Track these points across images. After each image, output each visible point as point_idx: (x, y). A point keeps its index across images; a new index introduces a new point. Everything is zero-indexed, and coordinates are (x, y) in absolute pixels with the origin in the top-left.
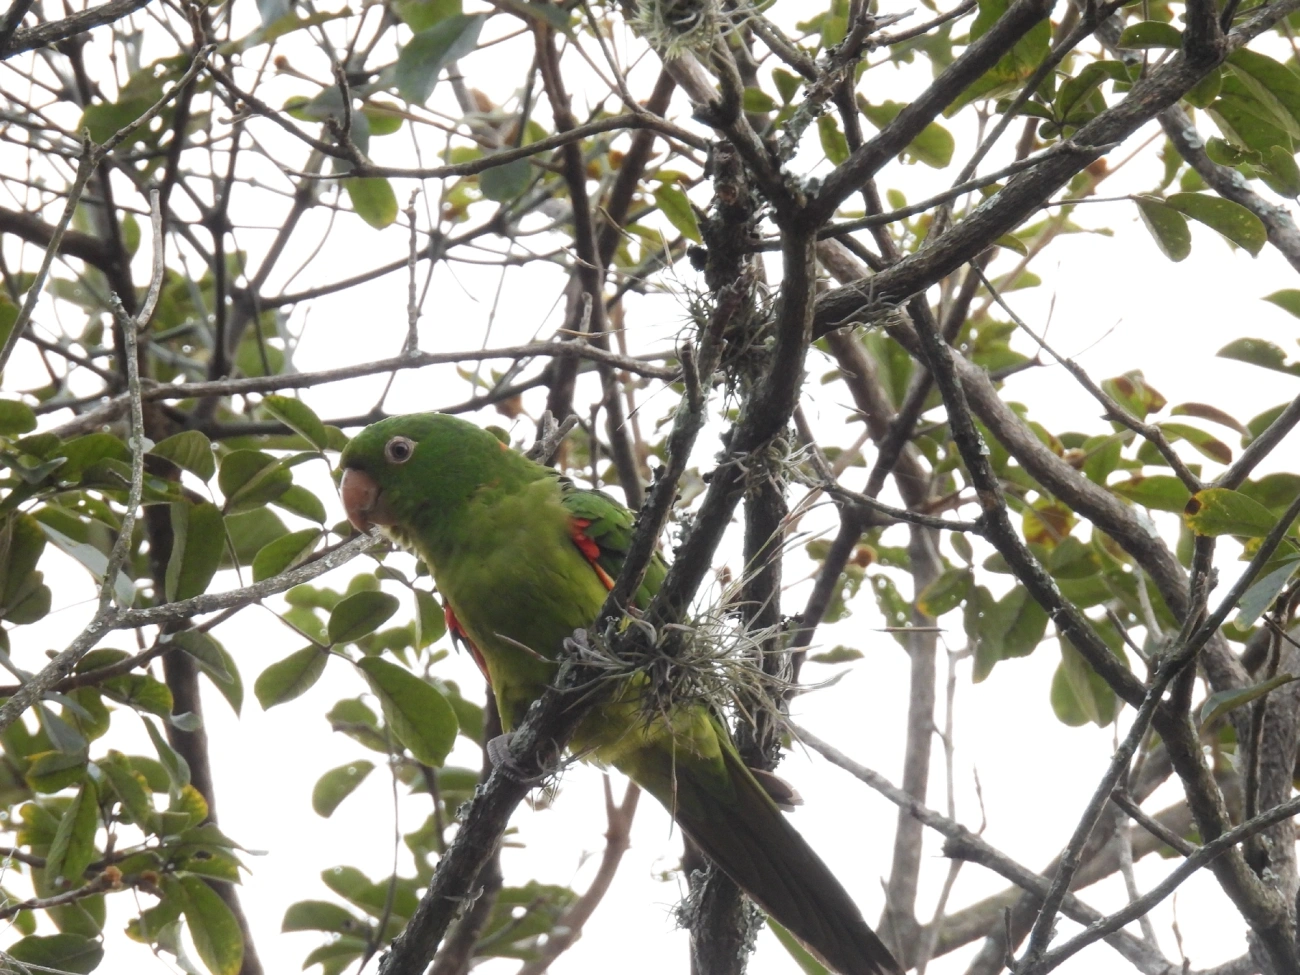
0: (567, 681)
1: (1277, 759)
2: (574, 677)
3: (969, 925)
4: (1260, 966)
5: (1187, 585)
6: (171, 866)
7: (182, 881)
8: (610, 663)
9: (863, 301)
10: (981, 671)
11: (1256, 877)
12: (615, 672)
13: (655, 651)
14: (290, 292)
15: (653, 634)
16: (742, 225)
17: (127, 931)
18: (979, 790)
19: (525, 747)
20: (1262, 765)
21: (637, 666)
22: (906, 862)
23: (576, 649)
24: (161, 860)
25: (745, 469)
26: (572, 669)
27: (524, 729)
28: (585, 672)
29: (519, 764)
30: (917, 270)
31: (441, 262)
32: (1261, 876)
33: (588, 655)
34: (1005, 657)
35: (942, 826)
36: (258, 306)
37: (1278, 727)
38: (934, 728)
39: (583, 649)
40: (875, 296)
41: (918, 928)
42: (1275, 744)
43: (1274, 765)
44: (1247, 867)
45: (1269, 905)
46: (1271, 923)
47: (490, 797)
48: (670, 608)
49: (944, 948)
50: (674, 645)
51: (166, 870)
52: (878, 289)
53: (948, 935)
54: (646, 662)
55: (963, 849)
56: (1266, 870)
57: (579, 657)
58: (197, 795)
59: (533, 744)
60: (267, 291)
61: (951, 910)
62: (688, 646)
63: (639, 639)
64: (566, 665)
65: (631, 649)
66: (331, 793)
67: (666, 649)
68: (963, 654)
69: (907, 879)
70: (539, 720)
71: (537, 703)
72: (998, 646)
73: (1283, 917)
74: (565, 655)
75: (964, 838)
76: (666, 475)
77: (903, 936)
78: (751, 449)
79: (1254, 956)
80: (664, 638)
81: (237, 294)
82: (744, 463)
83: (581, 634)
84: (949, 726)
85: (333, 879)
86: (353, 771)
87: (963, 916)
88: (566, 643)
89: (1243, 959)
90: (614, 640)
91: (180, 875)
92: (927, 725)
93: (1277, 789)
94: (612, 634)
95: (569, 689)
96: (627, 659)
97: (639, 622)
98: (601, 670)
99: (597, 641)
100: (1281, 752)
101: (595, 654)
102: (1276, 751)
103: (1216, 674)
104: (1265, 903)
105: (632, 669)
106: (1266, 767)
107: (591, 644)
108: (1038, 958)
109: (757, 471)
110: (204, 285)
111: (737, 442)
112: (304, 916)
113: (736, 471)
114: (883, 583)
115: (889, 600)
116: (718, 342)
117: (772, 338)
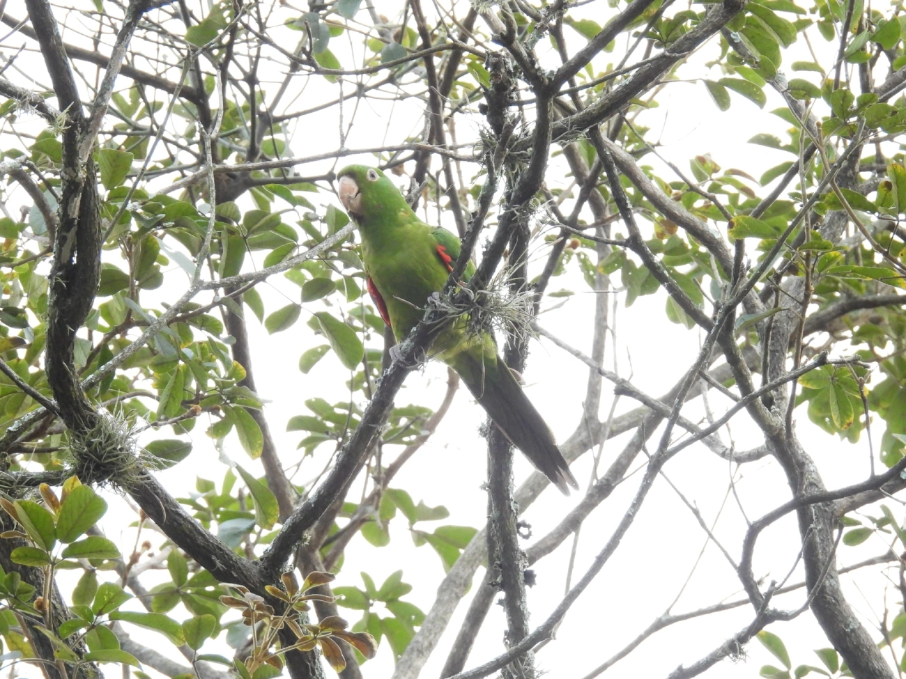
0: (429, 318)
1: (779, 348)
2: (432, 316)
3: (625, 423)
4: (771, 450)
5: (733, 261)
6: (228, 401)
7: (234, 409)
8: (451, 309)
9: (565, 129)
10: (630, 300)
11: (767, 411)
12: (453, 314)
13: (473, 303)
14: (287, 113)
15: (472, 295)
16: (505, 93)
17: (207, 433)
18: (629, 357)
19: (409, 351)
20: (771, 351)
21: (464, 311)
22: (594, 392)
23: (433, 303)
24: (224, 397)
25: (518, 214)
26: (431, 313)
27: (408, 341)
28: (438, 314)
29: (407, 359)
30: (592, 114)
31: (362, 98)
32: (770, 410)
33: (439, 305)
34: (642, 293)
35: (613, 378)
36: (272, 120)
37: (779, 332)
38: (607, 327)
39: (437, 303)
40: (571, 128)
41: (600, 424)
42: (778, 341)
43: (777, 351)
44: (763, 407)
45: (774, 424)
46: (776, 433)
47: (391, 375)
48: (481, 282)
49: (613, 434)
50: (483, 301)
51: (226, 403)
53: (615, 428)
54: (469, 309)
55: (623, 389)
56: (773, 407)
57: (436, 306)
58: (241, 367)
59: (413, 350)
60: (277, 113)
61: (616, 415)
62: (490, 301)
63: (465, 298)
64: (428, 310)
65: (460, 303)
66: (308, 362)
67: (478, 302)
68: (621, 289)
69: (594, 400)
70: (415, 337)
71: (414, 329)
72: (638, 289)
73: (781, 430)
74: (428, 305)
75: (624, 385)
76: (478, 216)
77: (592, 428)
78: (520, 204)
79: (767, 446)
80: (477, 297)
81: (261, 115)
82: (517, 210)
83: (436, 295)
84: (614, 326)
85: (310, 405)
86: (320, 350)
87: (622, 418)
88: (429, 299)
89: (762, 447)
90: (453, 298)
91: (232, 405)
92: (604, 324)
93: (779, 363)
94: (451, 295)
95: (429, 322)
96: (459, 307)
97: (466, 290)
98: (446, 313)
99: (444, 299)
100: (781, 345)
101: (443, 305)
102: (778, 344)
103: (749, 306)
104: (772, 424)
105: (462, 312)
106: (773, 352)
107: (441, 299)
108: (663, 453)
109: (524, 214)
110: (245, 109)
111: (513, 200)
112: (298, 423)
113: (513, 214)
114: (582, 257)
115: (585, 264)
116: (504, 150)
117: (531, 149)
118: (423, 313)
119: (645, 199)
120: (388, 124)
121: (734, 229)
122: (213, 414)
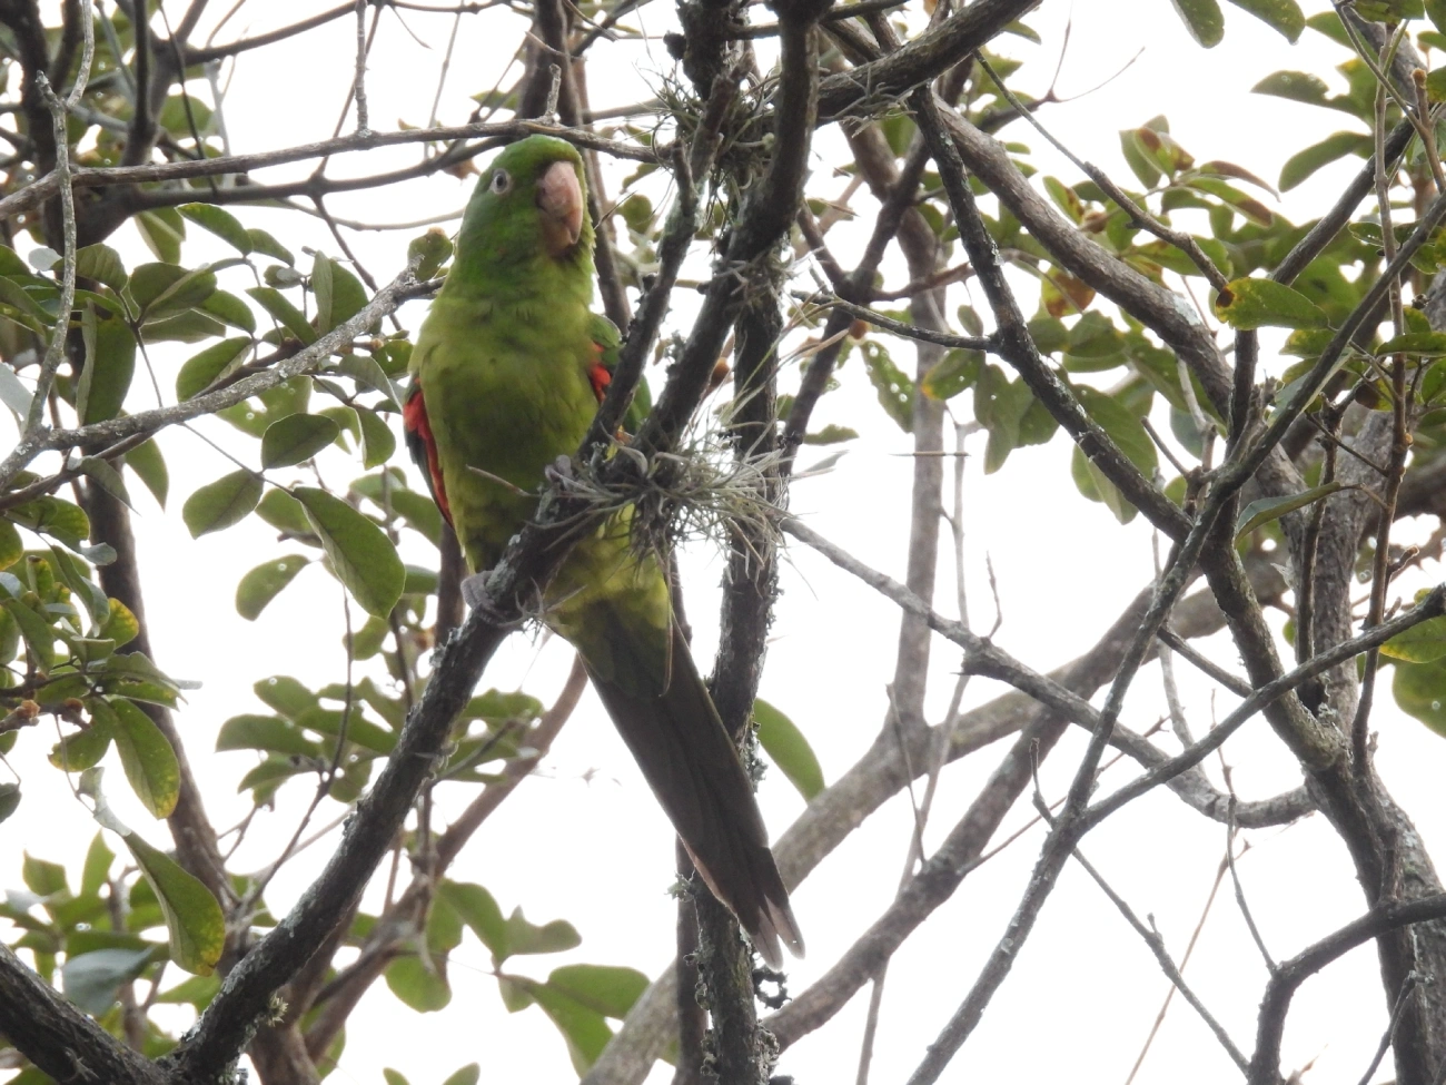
0: (548, 514)
1: (1333, 571)
2: (556, 509)
3: (984, 727)
4: (1318, 801)
5: (1230, 376)
6: (99, 689)
7: (112, 705)
8: (596, 495)
9: (860, 93)
10: (995, 458)
11: (1310, 715)
12: (601, 505)
13: (646, 483)
14: (217, 43)
15: (643, 462)
16: (724, 10)
17: (51, 758)
18: (993, 582)
19: (503, 586)
20: (1317, 578)
21: (626, 498)
22: (912, 660)
23: (558, 480)
24: (89, 681)
25: (744, 280)
26: (554, 502)
27: (501, 567)
28: (570, 506)
29: (497, 606)
30: (918, 57)
31: (387, 9)
32: (1316, 714)
33: (572, 487)
34: (1020, 444)
35: (959, 634)
36: (183, 61)
37: (1333, 534)
38: (940, 512)
39: (566, 480)
40: (873, 88)
41: (928, 730)
42: (1331, 554)
43: (1331, 578)
44: (1301, 707)
45: (1326, 745)
46: (1329, 764)
47: (465, 643)
48: (663, 435)
49: (957, 752)
50: (668, 476)
51: (94, 693)
52: (876, 79)
53: (961, 738)
54: (636, 494)
55: (983, 660)
56: (1323, 706)
57: (562, 487)
58: (126, 612)
59: (512, 585)
60: (197, 40)
61: (964, 709)
62: (681, 476)
63: (628, 469)
64: (548, 497)
65: (619, 479)
66: (257, 593)
67: (658, 479)
68: (971, 428)
69: (914, 677)
70: (518, 558)
71: (516, 538)
72: (1013, 432)
73: (1342, 757)
74: (547, 485)
75: (987, 653)
76: (656, 285)
77: (910, 740)
78: (749, 259)
79: (1309, 790)
80: (655, 467)
81: (162, 48)
82: (742, 273)
83: (564, 461)
84: (958, 510)
85: (265, 691)
86: (283, 567)
87: (977, 715)
88: (548, 471)
89: (1298, 792)
90: (600, 468)
91: (108, 698)
92: (934, 504)
93: (1334, 604)
94: (598, 462)
95: (550, 524)
96: (615, 490)
97: (629, 450)
98: (585, 503)
99: (582, 471)
100: (1338, 564)
101: (578, 484)
102: (1331, 562)
103: (1266, 477)
104: (1321, 744)
105: (617, 502)
106: (1322, 580)
107: (576, 474)
108: (1077, 814)
109: (757, 281)
110: (119, 26)
111: (735, 249)
112: (239, 733)
113: (733, 282)
114: (874, 352)
115: (881, 371)
116: (713, 137)
117: (770, 136)
118: (535, 502)
119: (1024, 230)
120: (446, 65)
121: (1232, 307)
122: (64, 719)
